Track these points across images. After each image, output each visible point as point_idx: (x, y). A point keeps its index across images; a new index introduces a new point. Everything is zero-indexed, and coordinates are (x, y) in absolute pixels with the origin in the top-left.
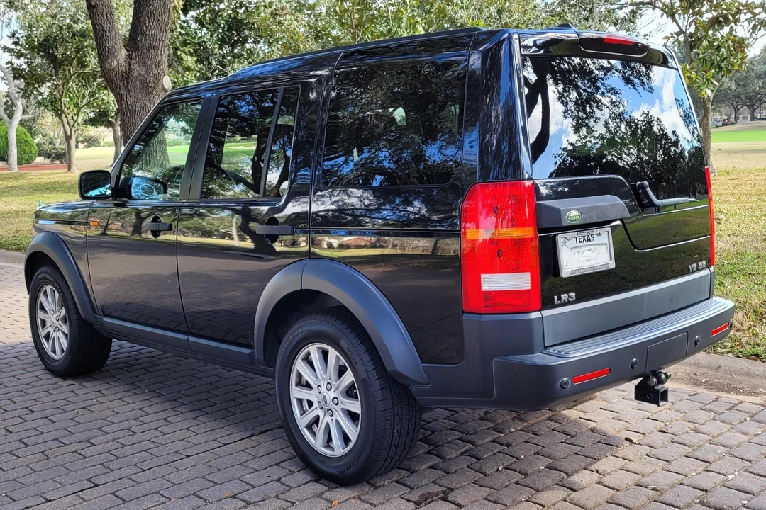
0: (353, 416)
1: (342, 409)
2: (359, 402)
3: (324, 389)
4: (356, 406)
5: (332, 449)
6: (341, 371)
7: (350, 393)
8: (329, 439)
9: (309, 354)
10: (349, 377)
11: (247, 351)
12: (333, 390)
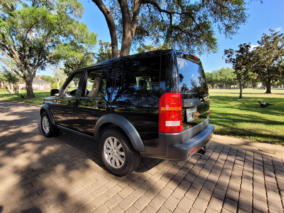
0: (122, 156)
1: (119, 155)
2: (124, 153)
3: (114, 149)
4: (123, 154)
5: (116, 166)
6: (118, 144)
7: (121, 150)
8: (116, 163)
9: (109, 140)
10: (120, 146)
11: (92, 137)
12: (116, 149)
